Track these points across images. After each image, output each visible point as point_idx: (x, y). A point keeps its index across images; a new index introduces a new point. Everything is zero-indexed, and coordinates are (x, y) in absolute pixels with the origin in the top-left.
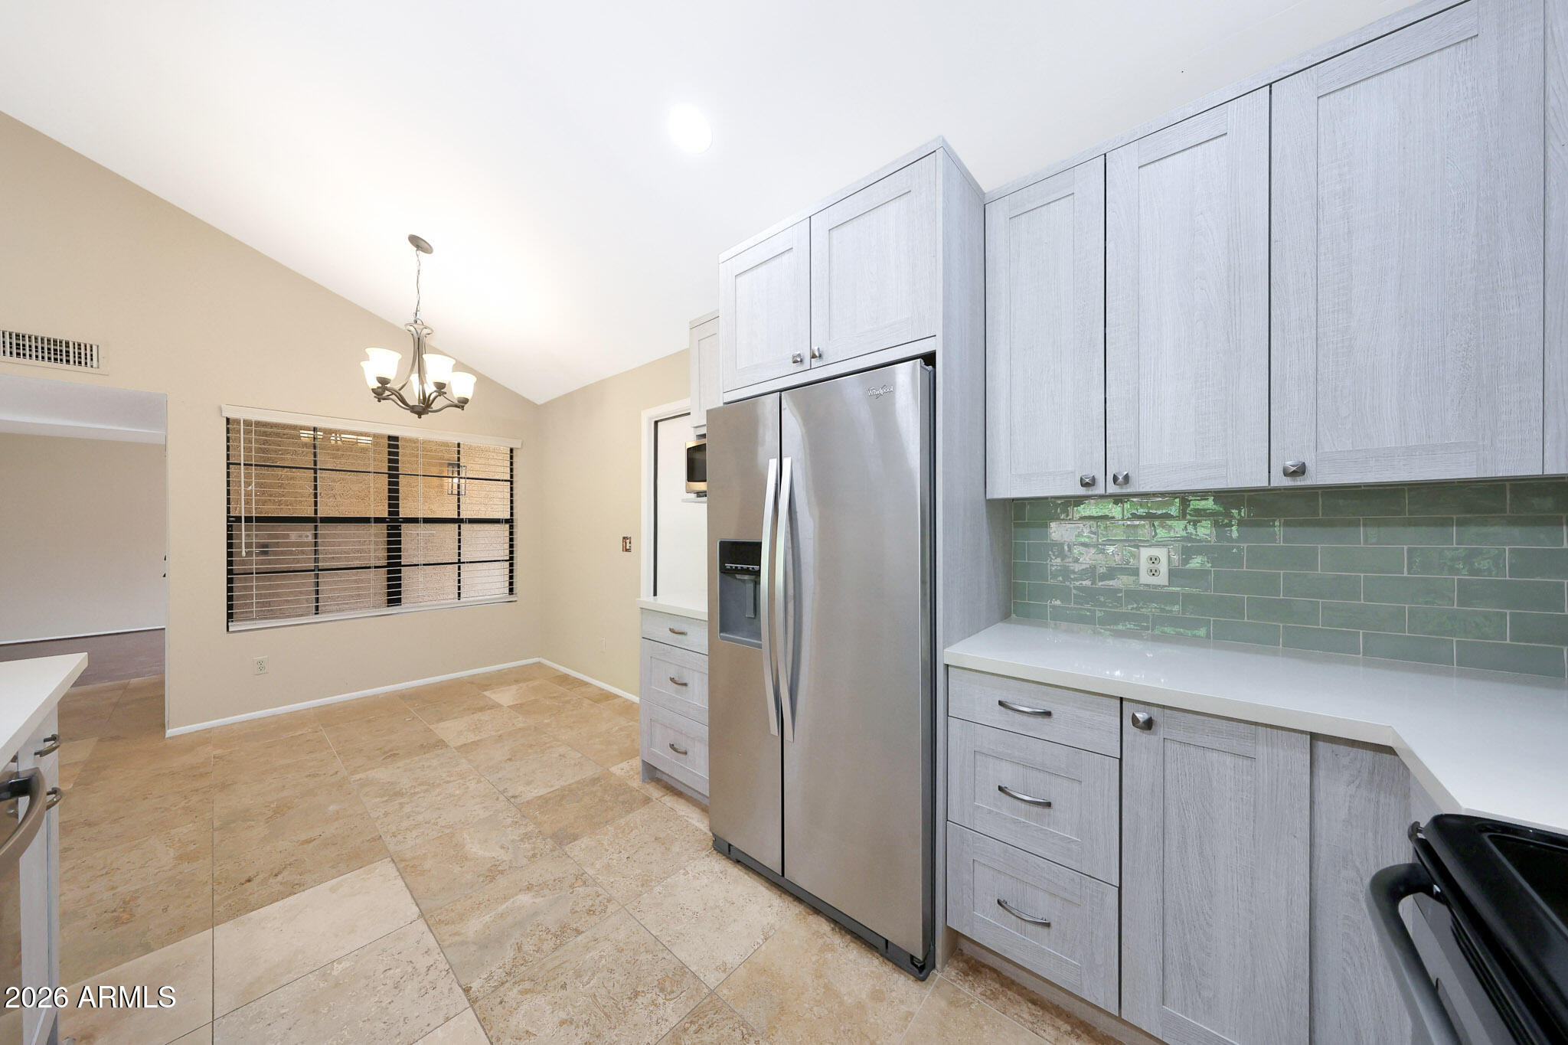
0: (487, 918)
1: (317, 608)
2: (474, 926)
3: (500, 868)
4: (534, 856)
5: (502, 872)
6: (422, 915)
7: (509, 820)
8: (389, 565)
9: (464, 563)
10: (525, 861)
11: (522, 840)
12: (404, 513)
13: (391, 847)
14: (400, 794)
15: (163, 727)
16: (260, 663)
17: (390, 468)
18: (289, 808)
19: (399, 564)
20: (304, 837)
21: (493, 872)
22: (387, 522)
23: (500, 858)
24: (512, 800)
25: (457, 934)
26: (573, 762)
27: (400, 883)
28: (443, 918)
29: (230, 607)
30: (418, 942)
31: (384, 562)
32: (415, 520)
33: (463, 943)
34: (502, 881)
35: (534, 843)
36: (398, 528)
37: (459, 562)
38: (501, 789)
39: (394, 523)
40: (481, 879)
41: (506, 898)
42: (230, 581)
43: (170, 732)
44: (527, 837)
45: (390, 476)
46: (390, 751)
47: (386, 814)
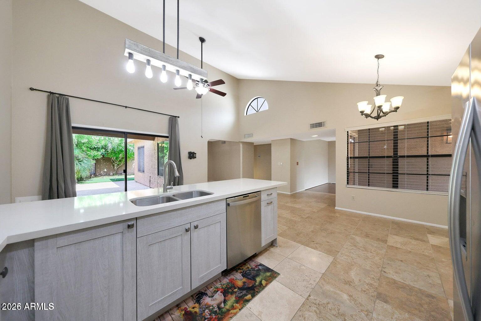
0: (332, 289)
1: (369, 184)
2: (328, 287)
3: (351, 284)
4: (364, 291)
5: (350, 285)
6: (323, 274)
7: (373, 276)
8: (393, 173)
9: (430, 175)
10: (360, 290)
11: (368, 284)
12: (400, 154)
13: (338, 256)
14: (355, 246)
15: (335, 206)
16: (353, 197)
17: (394, 138)
18: (333, 233)
19: (397, 173)
20: (328, 241)
21: (349, 283)
22: (393, 157)
23: (355, 282)
24: (383, 272)
25: (323, 285)
26: (430, 282)
27: (329, 264)
28: (325, 278)
29: (348, 181)
30: (316, 278)
31: (392, 172)
32: (404, 157)
33: (321, 288)
34: (347, 287)
35: (370, 288)
36: (397, 159)
37: (428, 174)
38: (384, 266)
39: (396, 158)
40: (343, 281)
41: (342, 291)
42: (348, 174)
43: (336, 208)
44: (371, 285)
45: (394, 141)
46: (368, 235)
47: (347, 248)
